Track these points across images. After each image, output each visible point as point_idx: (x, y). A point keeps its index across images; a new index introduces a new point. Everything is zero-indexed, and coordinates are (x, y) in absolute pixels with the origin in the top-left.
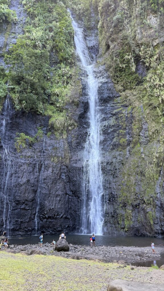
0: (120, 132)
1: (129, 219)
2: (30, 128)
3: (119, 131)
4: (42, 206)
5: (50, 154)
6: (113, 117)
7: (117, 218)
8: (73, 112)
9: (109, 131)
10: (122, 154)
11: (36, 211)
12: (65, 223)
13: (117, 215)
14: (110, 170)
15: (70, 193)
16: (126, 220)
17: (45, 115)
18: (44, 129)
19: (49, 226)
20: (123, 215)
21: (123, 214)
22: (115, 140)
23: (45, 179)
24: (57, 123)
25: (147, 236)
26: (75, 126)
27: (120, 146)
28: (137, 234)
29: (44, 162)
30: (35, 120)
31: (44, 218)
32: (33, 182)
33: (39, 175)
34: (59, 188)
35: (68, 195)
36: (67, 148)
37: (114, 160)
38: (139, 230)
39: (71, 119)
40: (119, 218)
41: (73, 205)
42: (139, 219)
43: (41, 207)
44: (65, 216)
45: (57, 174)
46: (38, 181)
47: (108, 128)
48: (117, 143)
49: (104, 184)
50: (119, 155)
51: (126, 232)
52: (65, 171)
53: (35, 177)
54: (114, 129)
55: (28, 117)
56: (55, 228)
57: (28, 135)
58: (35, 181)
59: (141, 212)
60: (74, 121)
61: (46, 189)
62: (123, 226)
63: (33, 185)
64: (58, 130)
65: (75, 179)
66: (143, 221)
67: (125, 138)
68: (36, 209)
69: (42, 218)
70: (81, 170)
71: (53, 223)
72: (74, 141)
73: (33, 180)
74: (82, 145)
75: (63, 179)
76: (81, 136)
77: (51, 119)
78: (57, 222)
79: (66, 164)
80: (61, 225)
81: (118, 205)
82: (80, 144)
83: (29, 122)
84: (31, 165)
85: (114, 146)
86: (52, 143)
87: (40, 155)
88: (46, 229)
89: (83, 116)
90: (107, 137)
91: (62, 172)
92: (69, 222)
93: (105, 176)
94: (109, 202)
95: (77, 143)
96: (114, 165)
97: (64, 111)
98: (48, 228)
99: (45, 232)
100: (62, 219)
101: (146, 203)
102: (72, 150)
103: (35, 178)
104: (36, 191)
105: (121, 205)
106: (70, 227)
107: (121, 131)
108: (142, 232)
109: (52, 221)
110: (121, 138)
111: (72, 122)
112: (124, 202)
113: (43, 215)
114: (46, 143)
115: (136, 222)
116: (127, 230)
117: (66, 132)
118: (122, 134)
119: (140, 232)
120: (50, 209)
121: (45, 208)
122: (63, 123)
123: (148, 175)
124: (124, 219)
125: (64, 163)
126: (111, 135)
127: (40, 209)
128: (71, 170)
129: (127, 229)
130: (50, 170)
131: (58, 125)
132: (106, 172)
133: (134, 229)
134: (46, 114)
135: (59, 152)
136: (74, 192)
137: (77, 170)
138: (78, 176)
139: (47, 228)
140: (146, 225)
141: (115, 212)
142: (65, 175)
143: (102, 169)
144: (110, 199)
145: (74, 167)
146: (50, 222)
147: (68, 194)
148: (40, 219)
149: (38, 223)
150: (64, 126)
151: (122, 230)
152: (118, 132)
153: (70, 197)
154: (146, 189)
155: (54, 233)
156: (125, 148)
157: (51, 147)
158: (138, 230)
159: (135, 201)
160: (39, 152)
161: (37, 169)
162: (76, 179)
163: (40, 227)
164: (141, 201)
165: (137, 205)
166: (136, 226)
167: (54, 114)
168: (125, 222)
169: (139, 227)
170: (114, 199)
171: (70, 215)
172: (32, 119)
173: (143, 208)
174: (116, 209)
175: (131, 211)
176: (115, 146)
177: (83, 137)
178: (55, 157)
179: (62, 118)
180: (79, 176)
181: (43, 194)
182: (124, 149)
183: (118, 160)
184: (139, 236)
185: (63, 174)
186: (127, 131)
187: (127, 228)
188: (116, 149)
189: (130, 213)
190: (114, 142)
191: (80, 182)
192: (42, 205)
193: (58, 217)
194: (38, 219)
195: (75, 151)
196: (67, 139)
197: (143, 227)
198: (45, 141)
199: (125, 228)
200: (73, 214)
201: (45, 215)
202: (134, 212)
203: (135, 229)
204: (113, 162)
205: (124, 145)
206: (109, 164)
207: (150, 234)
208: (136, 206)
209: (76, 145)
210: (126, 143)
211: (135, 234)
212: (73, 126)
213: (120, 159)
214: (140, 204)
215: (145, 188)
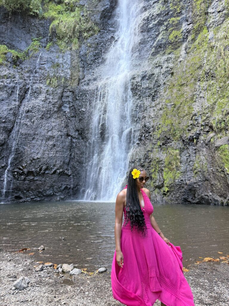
0: (170, 22)
1: (174, 166)
2: (17, 39)
3: (169, 20)
4: (19, 154)
5: (46, 75)
6: (158, 3)
7: (150, 168)
8: (91, 10)
9: (151, 26)
10: (171, 58)
11: (7, 163)
12: (61, 183)
13: (151, 161)
14: (147, 88)
15: (75, 135)
16: (167, 169)
17: (43, 18)
18: (43, 40)
19: (30, 188)
20: (161, 161)
21: (161, 159)
22: (160, 38)
23: (28, 111)
24: (63, 26)
25: (216, 203)
26: (95, 31)
27: (169, 46)
28: (190, 200)
29: (32, 86)
30: (29, 27)
31: (21, 175)
32: (5, 116)
33: (19, 106)
34: (55, 126)
35: (70, 138)
36: (76, 64)
37: (157, 71)
38: (195, 191)
39: (88, 20)
40: (152, 168)
41: (78, 152)
42: (196, 165)
43: (16, 156)
44: (61, 170)
45: (53, 104)
46: (15, 115)
47: (148, 21)
48: (164, 41)
49: (133, 113)
50: (167, 60)
51: (165, 194)
52: (70, 99)
53: (9, 108)
54: (160, 20)
55: (17, 23)
56: (41, 190)
57: (14, 49)
58: (9, 113)
59: (203, 151)
60: (93, 24)
61: (27, 127)
62: (160, 183)
63: (4, 121)
64: (63, 37)
65: (82, 109)
66: (205, 169)
67: (178, 29)
68: (8, 160)
69: (16, 173)
70: (94, 93)
71: (38, 182)
72: (90, 52)
73: (5, 113)
74: (104, 56)
75: (65, 112)
76: (102, 44)
77: (54, 21)
78: (45, 181)
79: (72, 88)
80: (52, 186)
81: (154, 143)
82: (100, 56)
83: (17, 29)
84: (5, 89)
85: (158, 47)
86: (50, 58)
87: (29, 77)
88: (24, 193)
89: (109, 14)
90: (146, 37)
91: (64, 101)
92: (67, 180)
93: (138, 99)
94: (139, 142)
95: (95, 56)
96: (156, 78)
97: (77, 9)
98: (28, 191)
99: (21, 198)
100: (55, 176)
101: (216, 129)
102: (87, 67)
103: (11, 109)
104: (10, 131)
105: (160, 143)
106: (70, 188)
107: (173, 19)
108: (203, 195)
109: (36, 179)
110: (172, 30)
111: (89, 25)
112: (165, 136)
113: (20, 169)
114: (41, 58)
115: (188, 173)
116: (166, 191)
117: (77, 40)
118: (174, 23)
119: (199, 195)
120: (34, 159)
121: (24, 157)
122: (73, 26)
123: (223, 72)
124: (163, 169)
125: (69, 88)
126: (153, 31)
127: (15, 159)
128: (79, 96)
129: (167, 189)
130: (42, 97)
131: (63, 30)
132: (139, 93)
133: (183, 187)
134: (46, 15)
135: (62, 70)
136: (81, 131)
137: (87, 95)
138: (88, 104)
139: (25, 191)
140: (214, 177)
141: (146, 157)
142: (68, 106)
143: (132, 89)
144: (142, 136)
145: (83, 90)
146: (30, 181)
147: (72, 136)
148: (14, 176)
149: (9, 182)
150: (74, 30)
151: (157, 190)
152: (166, 23)
153: (74, 140)
154: (216, 102)
155: (39, 199)
156: (179, 47)
157: (49, 65)
158: (192, 190)
159: (189, 130)
160: (28, 72)
161: (16, 96)
162: (84, 110)
163: (12, 189)
164: (202, 128)
165: (195, 137)
166: (188, 182)
167: (60, 15)
168: (164, 173)
169: (195, 183)
170: (147, 135)
171: (71, 169)
172: (23, 25)
173: (206, 141)
174: (149, 151)
175: (177, 151)
176: (160, 48)
177: (105, 45)
178: (54, 78)
179: (73, 19)
180: (90, 104)
181: (22, 134)
182: (176, 49)
183: (164, 70)
184: (194, 203)
185: (66, 105)
186: (184, 16)
187: (167, 187)
188: (161, 53)
189: (176, 156)
190: (158, 41)
191: (91, 113)
192: (19, 152)
193: (47, 172)
194: (9, 175)
195: (91, 68)
196: (78, 51)
197: (206, 182)
198: (41, 56)
199: (163, 186)
200: (77, 168)
201: (24, 169)
202: (186, 152)
203: (186, 187)
204: (153, 74)
205: (176, 41)
206: (147, 78)
207: (222, 199)
208: (191, 140)
209: (93, 58)
210: (181, 37)
211: (186, 200)
212: (91, 32)
213: (167, 67)
214: (199, 134)
215: (215, 100)
